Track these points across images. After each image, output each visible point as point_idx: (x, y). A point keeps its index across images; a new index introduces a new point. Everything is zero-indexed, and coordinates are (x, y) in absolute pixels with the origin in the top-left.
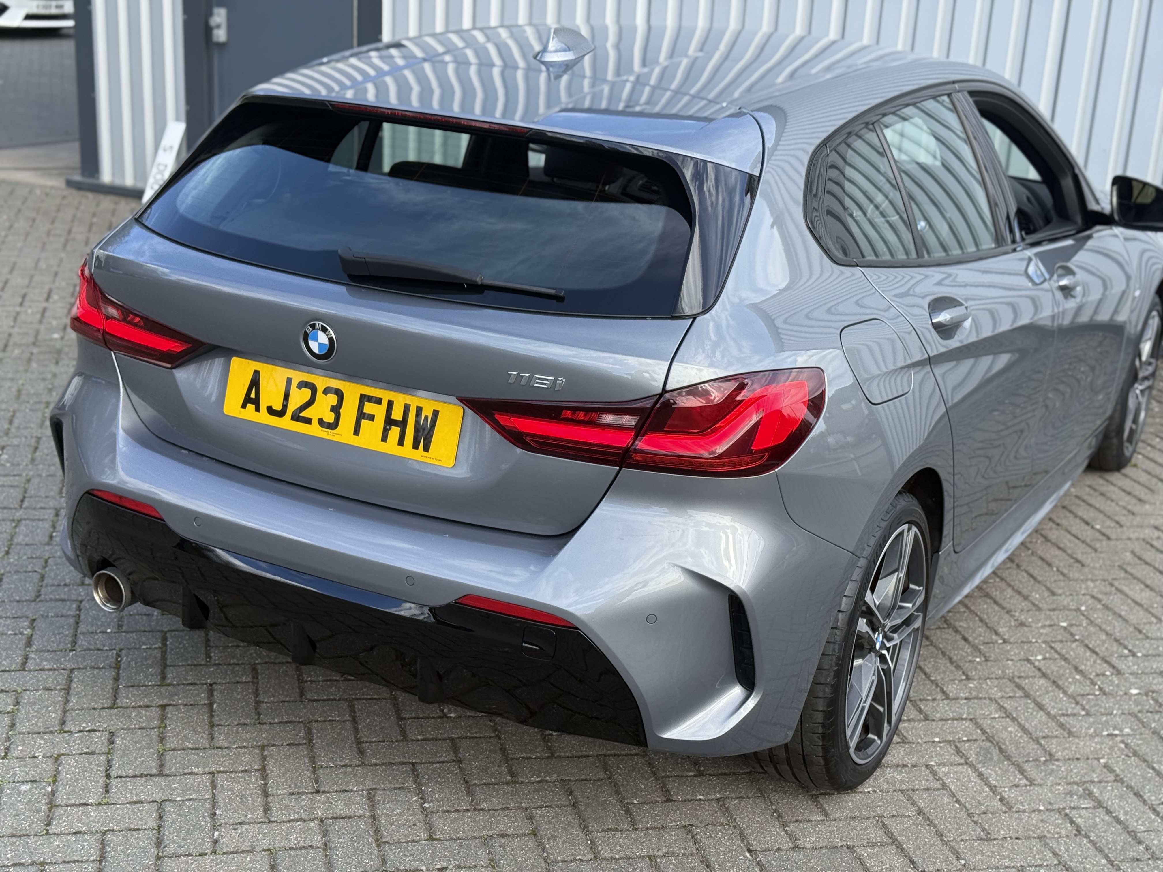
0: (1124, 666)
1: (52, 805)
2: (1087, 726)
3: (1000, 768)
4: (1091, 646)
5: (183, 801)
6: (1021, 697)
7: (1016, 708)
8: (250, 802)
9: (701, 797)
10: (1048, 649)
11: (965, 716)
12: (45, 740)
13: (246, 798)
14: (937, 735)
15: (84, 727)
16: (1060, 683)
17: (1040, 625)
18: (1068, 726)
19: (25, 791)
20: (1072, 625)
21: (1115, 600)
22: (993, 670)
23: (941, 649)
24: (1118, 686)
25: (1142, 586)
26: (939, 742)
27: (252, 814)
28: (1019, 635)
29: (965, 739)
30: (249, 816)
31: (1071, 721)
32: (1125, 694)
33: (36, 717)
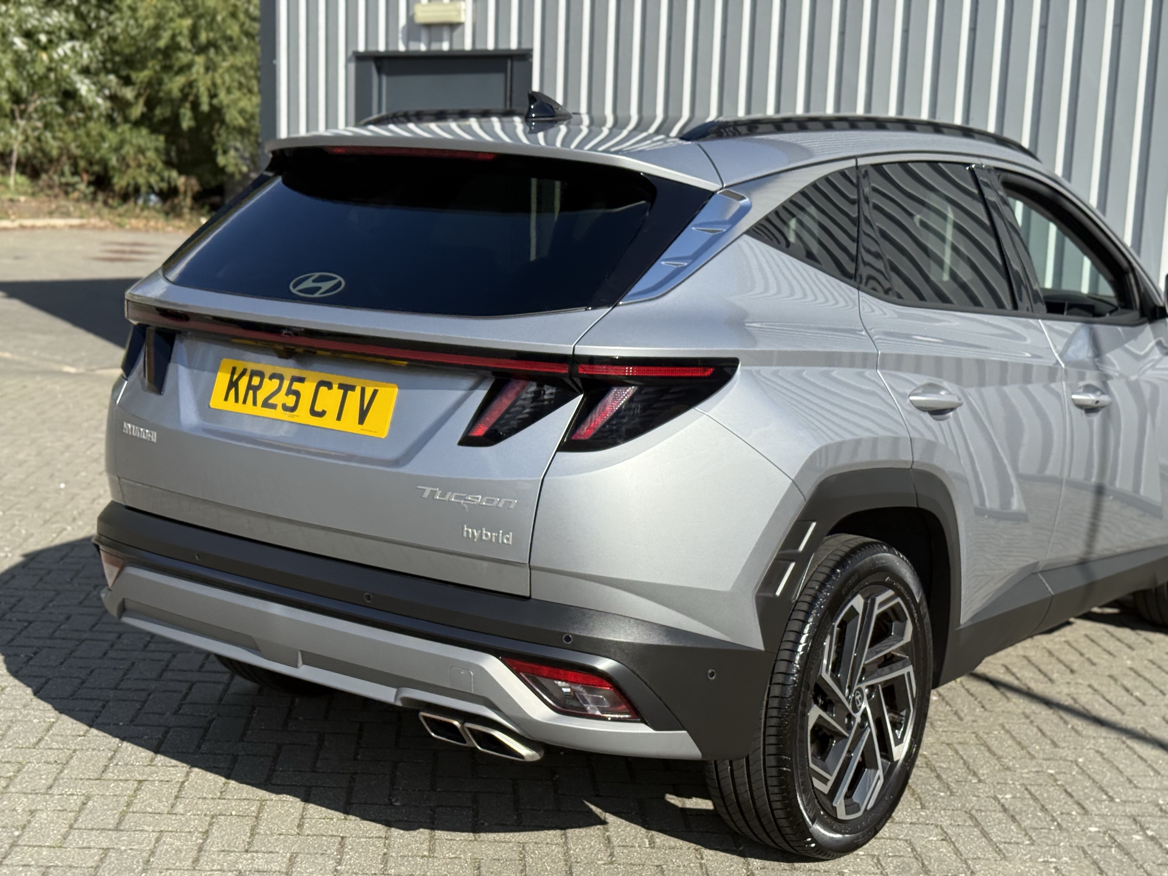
4: (1069, 790)
10: (1023, 789)
16: (1018, 817)
17: (1026, 770)
20: (1059, 773)
22: (953, 803)
24: (1078, 824)
31: (1010, 847)
32: (1083, 830)
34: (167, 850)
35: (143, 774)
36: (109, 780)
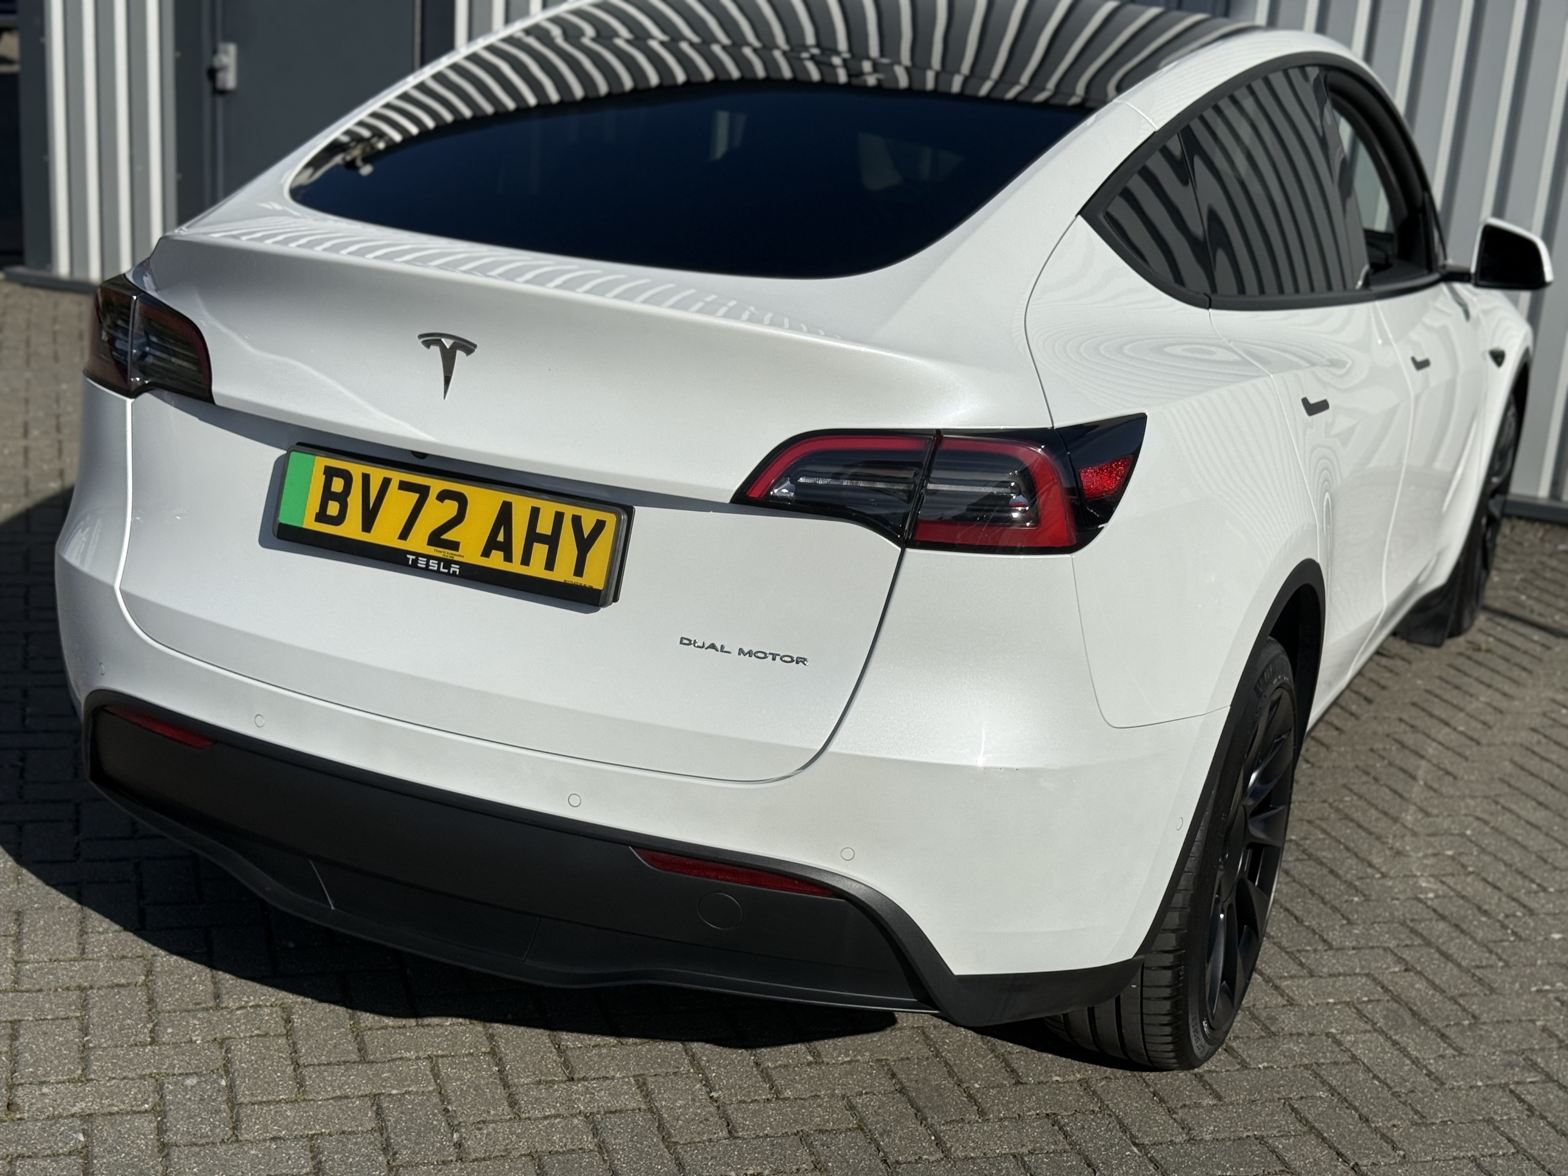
0: (1536, 905)
1: (233, 1103)
2: (1510, 980)
3: (1417, 1035)
5: (403, 1095)
6: (1420, 945)
7: (1419, 959)
8: (489, 1096)
9: (1058, 1078)
11: (1358, 970)
12: (199, 1019)
13: (482, 1090)
14: (1330, 995)
15: (247, 1002)
18: (1487, 981)
19: (192, 1087)
21: (1504, 821)
23: (1307, 886)
25: (1534, 804)
26: (1335, 1004)
27: (495, 1109)
28: (1398, 867)
29: (1365, 999)
30: (492, 1112)
33: (178, 989)
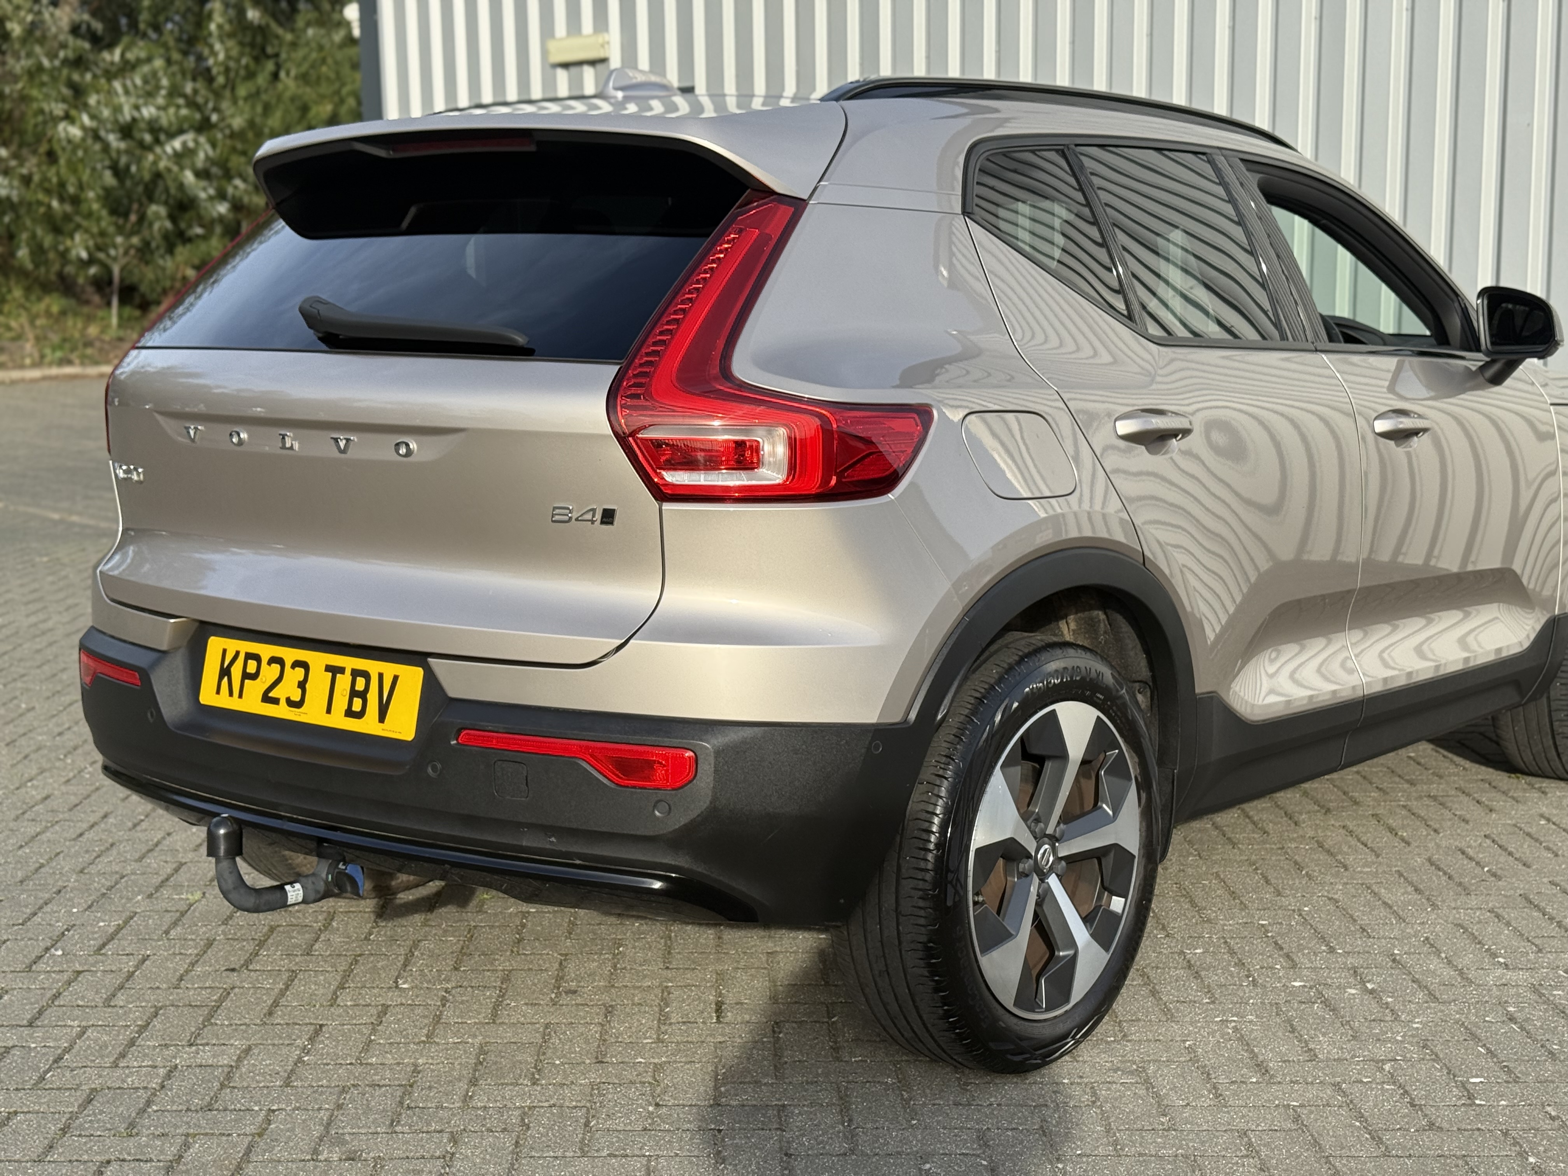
34: (89, 1046)
35: (85, 964)
36: (39, 972)
